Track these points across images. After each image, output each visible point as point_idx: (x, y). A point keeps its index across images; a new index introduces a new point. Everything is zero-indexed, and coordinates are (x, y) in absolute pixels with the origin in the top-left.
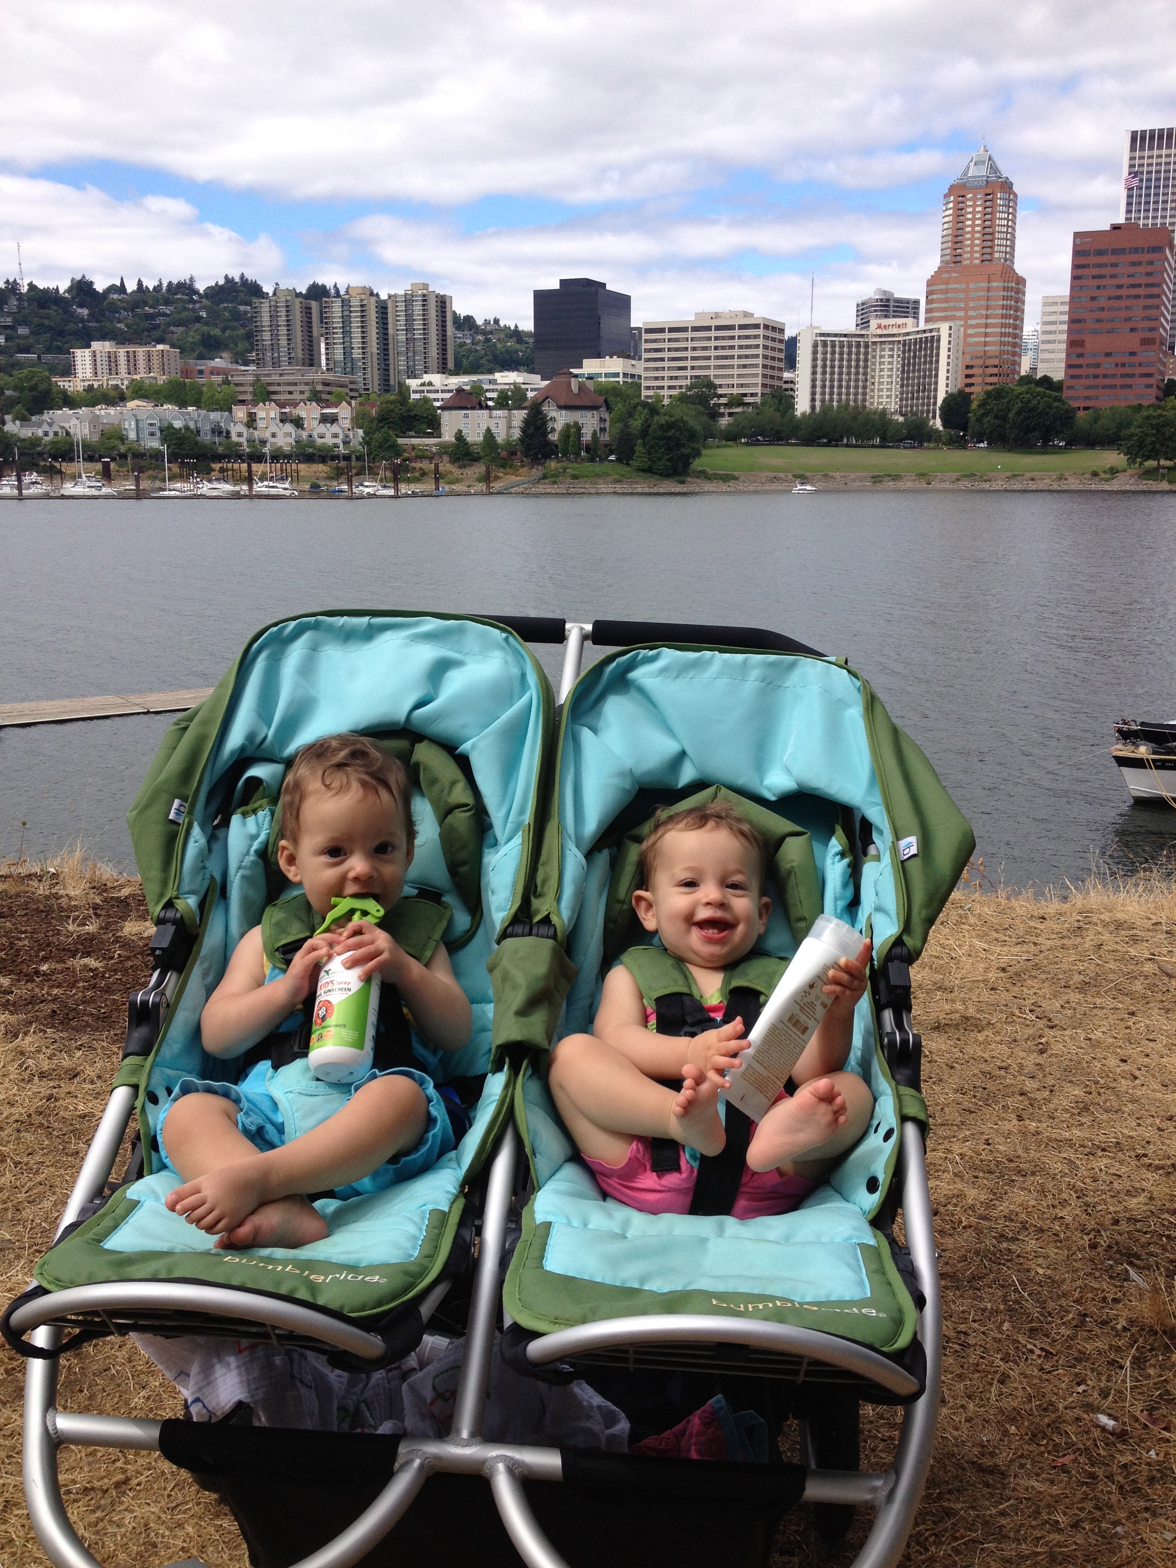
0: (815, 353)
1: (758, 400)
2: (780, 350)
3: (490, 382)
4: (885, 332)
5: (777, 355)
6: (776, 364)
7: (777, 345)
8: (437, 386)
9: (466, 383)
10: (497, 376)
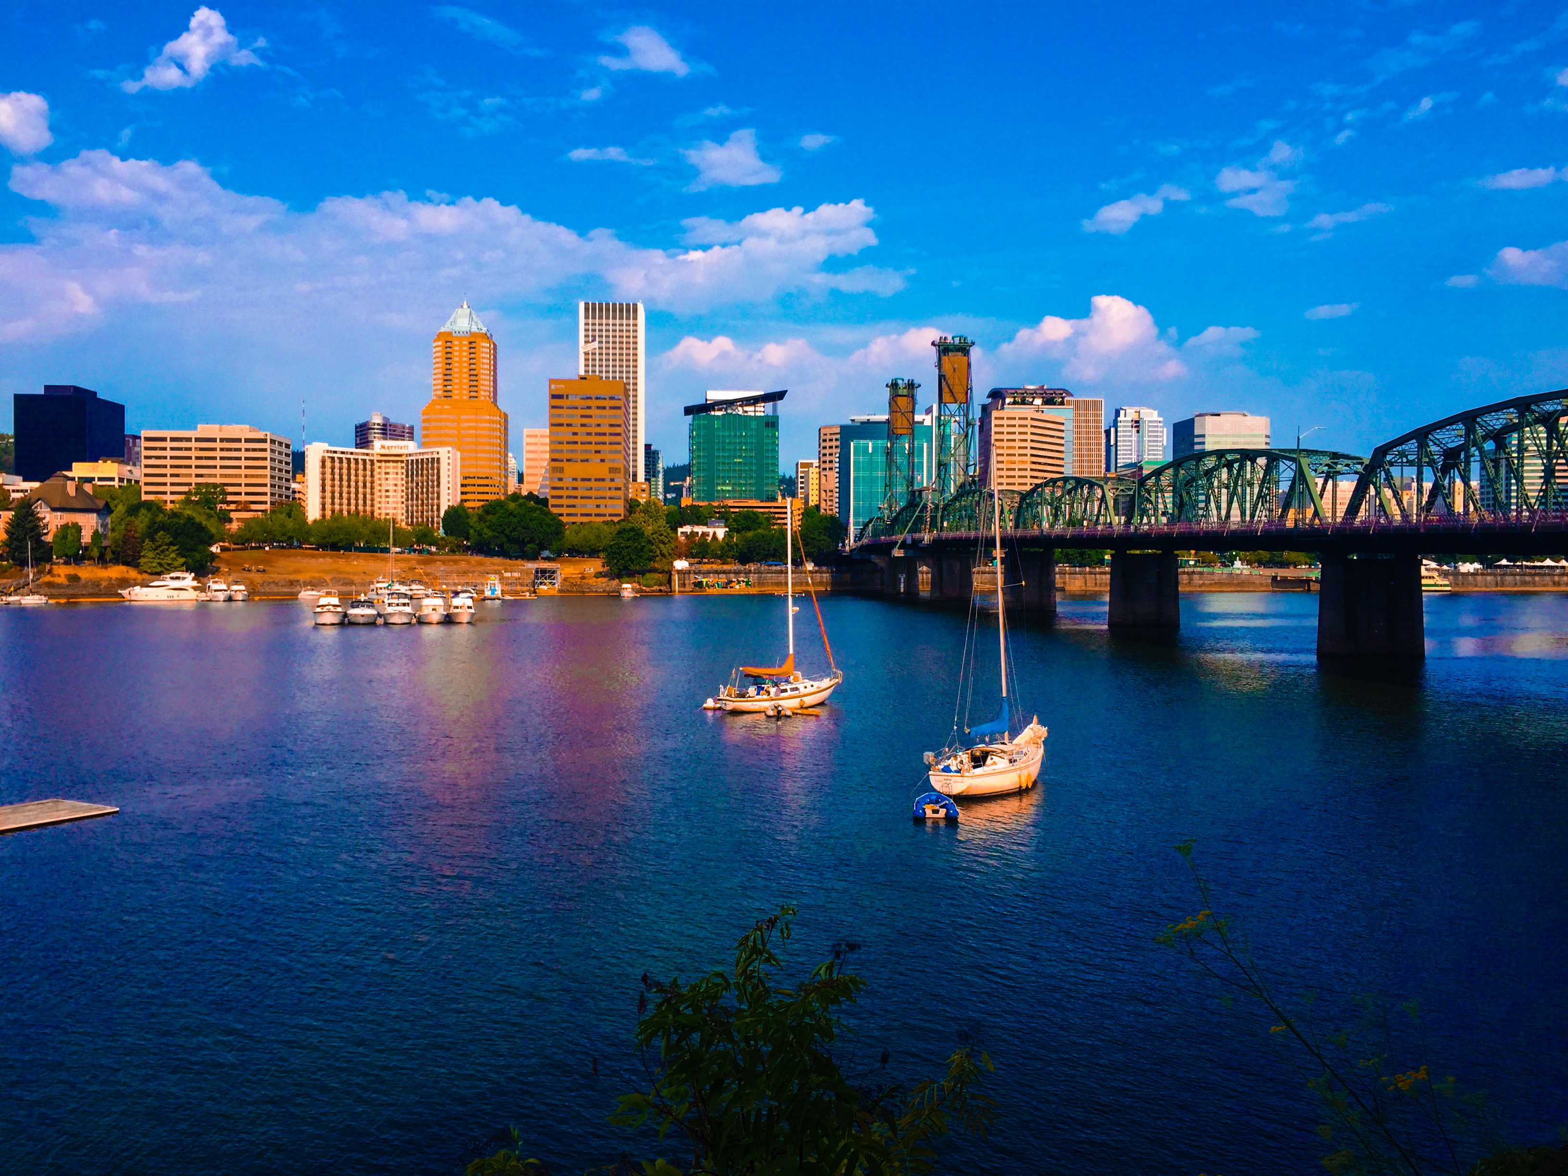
1: (267, 507)
2: (287, 463)
4: (388, 452)
5: (284, 467)
6: (284, 475)
7: (284, 458)
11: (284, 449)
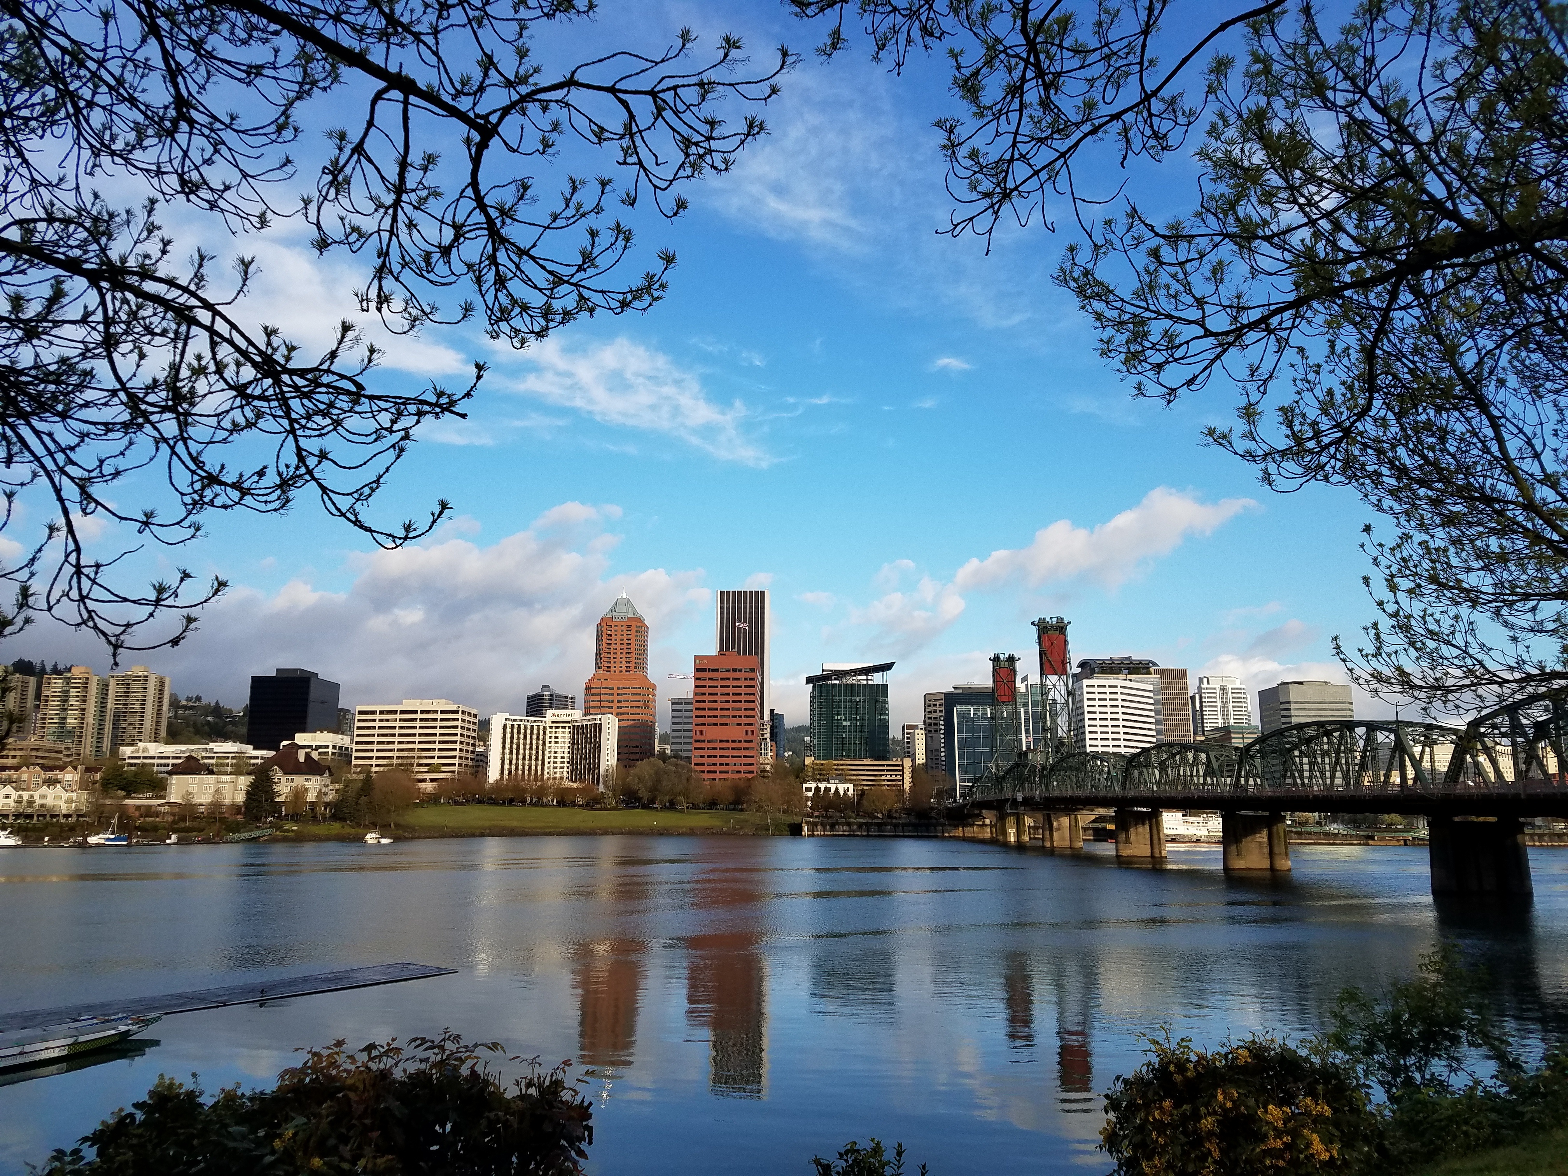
0: (504, 733)
1: (456, 768)
2: (474, 731)
3: (206, 750)
4: (558, 719)
7: (472, 727)
8: (152, 753)
9: (182, 752)
10: (212, 745)
11: (472, 719)
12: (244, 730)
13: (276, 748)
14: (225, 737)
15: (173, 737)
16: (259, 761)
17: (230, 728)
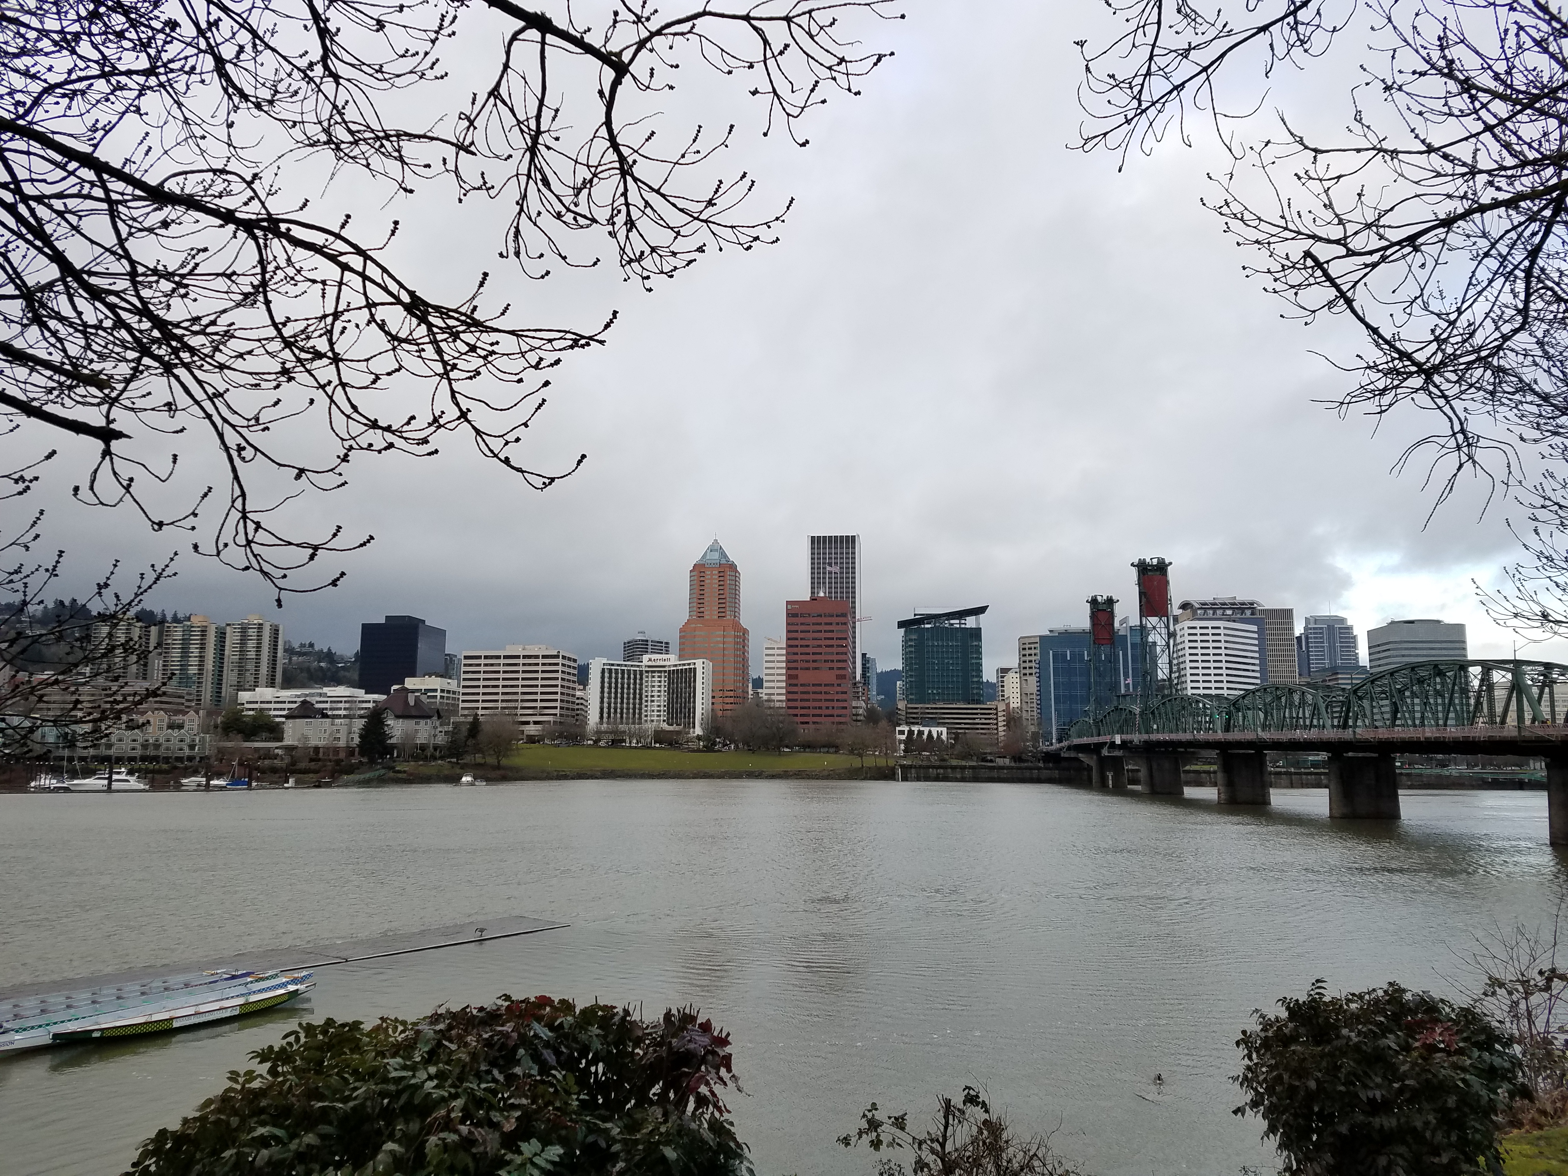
0: (603, 677)
1: (557, 711)
2: (574, 675)
3: (319, 694)
4: (654, 664)
5: (572, 678)
6: (571, 685)
7: (572, 671)
8: (269, 698)
9: (298, 696)
10: (325, 690)
11: (572, 664)
12: (355, 676)
13: (387, 693)
14: (338, 682)
15: (288, 682)
16: (371, 705)
17: (342, 673)
